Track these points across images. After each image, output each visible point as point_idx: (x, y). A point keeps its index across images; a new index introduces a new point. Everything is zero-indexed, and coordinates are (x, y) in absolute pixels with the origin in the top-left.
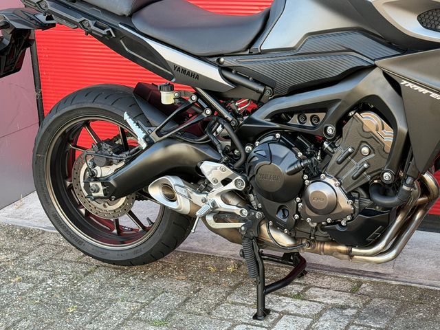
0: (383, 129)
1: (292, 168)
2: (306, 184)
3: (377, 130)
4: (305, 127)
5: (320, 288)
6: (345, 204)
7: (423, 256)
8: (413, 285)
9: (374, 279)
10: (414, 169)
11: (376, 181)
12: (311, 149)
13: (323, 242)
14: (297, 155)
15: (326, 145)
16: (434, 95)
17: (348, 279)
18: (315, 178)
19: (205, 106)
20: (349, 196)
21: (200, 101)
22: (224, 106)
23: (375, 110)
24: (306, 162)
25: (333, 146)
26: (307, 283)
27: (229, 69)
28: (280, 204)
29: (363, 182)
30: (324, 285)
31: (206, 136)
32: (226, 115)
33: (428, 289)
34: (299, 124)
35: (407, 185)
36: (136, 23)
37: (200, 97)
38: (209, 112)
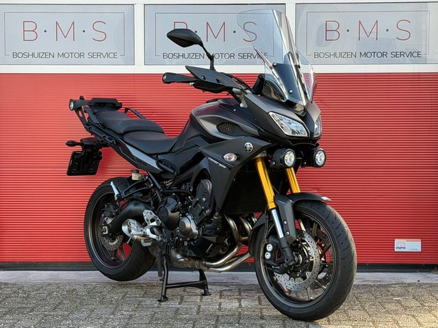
2: (180, 218)
15: (189, 197)
19: (151, 182)
20: (197, 225)
21: (149, 179)
25: (193, 198)
27: (161, 161)
32: (159, 187)
36: (125, 137)
37: (149, 176)
38: (152, 185)
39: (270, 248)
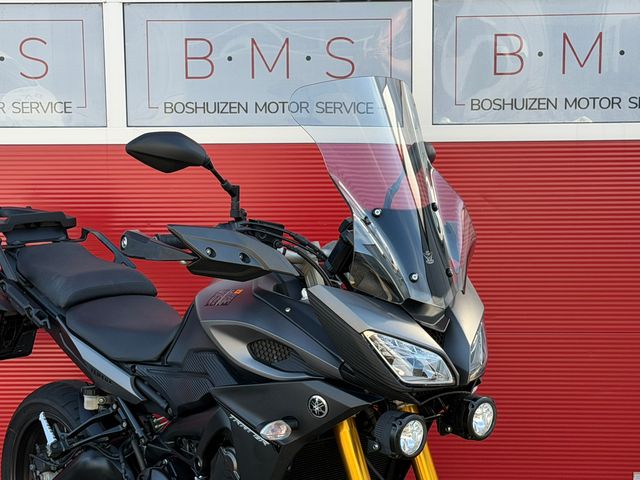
19: (124, 418)
21: (119, 410)
27: (143, 380)
32: (138, 431)
36: (68, 317)
37: (119, 406)
38: (125, 425)
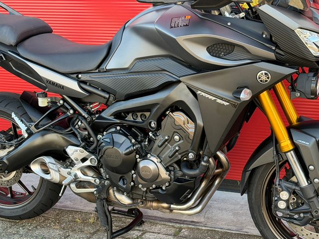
0: (188, 123)
1: (128, 151)
2: (138, 161)
3: (184, 124)
4: (137, 122)
5: (153, 233)
6: (164, 174)
7: (225, 209)
8: (216, 229)
9: (190, 226)
10: (208, 151)
11: (185, 159)
12: (141, 137)
13: (152, 201)
14: (131, 141)
15: (150, 134)
16: (219, 101)
17: (173, 226)
18: (144, 157)
19: (69, 107)
20: (167, 169)
21: (65, 104)
22: (82, 107)
23: (182, 111)
24: (137, 146)
25: (155, 135)
26: (144, 229)
27: (85, 82)
28: (121, 175)
29: (176, 160)
30: (156, 231)
31: (70, 129)
32: (84, 114)
33: (226, 232)
34: (133, 120)
35: (204, 162)
36: (20, 51)
37: (64, 99)
38: (72, 112)
39: (284, 195)
